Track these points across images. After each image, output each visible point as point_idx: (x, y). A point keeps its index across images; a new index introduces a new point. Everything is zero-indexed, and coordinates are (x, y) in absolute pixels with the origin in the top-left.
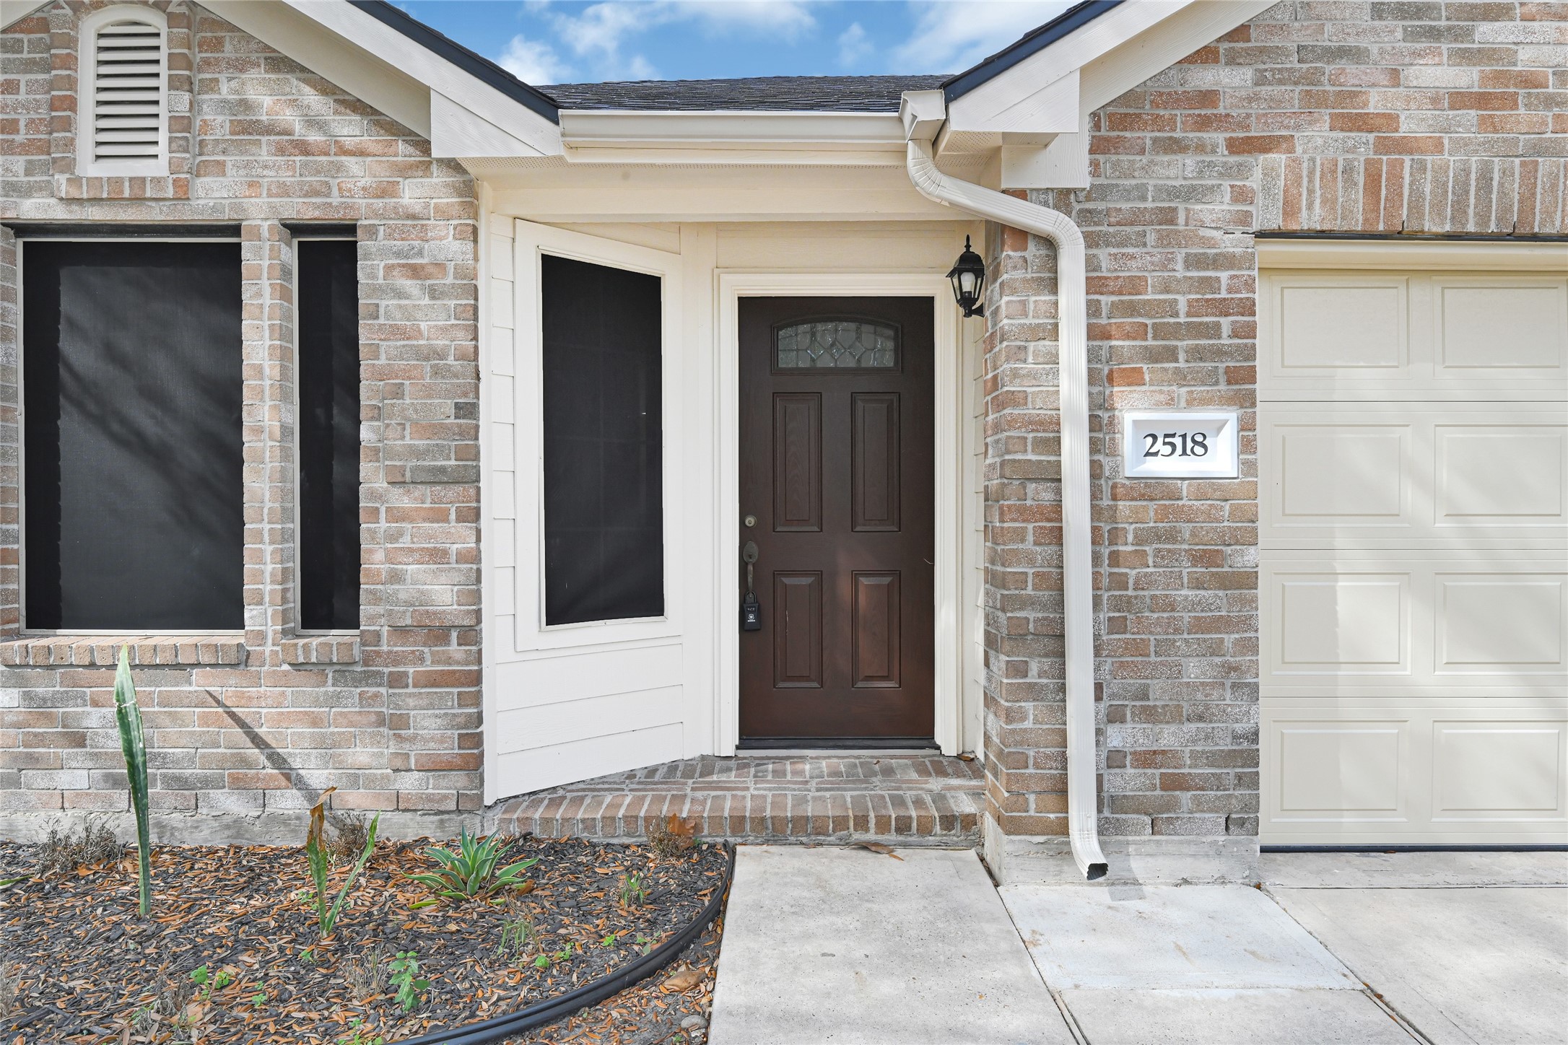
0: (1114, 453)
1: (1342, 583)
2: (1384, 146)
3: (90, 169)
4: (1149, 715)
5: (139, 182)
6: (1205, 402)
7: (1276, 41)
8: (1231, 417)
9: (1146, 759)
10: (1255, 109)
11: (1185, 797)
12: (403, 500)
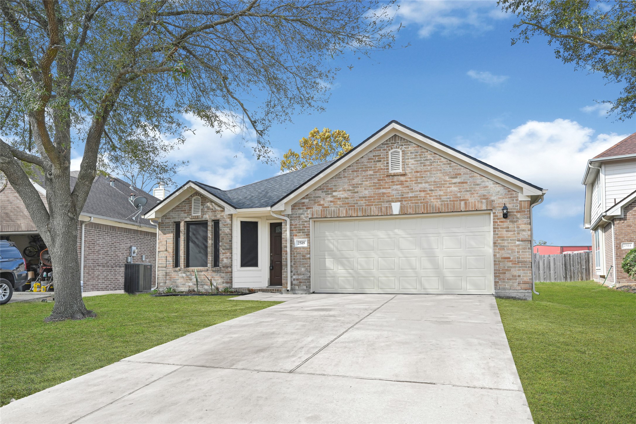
0: (294, 244)
1: (326, 260)
2: (323, 207)
3: (193, 215)
4: (298, 274)
5: (198, 216)
6: (304, 238)
7: (311, 196)
8: (307, 239)
9: (297, 280)
10: (309, 204)
11: (302, 284)
12: (223, 251)
